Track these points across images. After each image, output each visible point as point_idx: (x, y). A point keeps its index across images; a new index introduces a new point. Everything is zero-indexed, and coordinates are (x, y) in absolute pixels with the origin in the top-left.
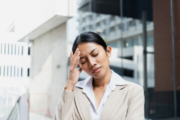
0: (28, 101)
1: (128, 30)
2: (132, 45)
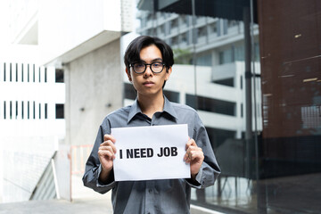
0: (69, 157)
1: (225, 33)
2: (233, 60)
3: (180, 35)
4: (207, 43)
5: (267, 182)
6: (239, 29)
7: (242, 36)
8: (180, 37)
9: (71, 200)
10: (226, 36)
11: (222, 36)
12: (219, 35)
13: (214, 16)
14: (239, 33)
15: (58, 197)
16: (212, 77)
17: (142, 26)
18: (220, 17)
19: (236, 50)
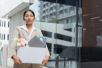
2: (72, 22)
3: (53, 13)
4: (63, 16)
5: (83, 63)
6: (74, 12)
7: (75, 14)
8: (53, 14)
9: (7, 66)
10: (70, 14)
11: (68, 14)
12: (67, 13)
14: (74, 13)
15: (2, 65)
16: (64, 28)
19: (73, 19)
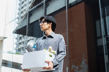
13: (32, 36)
17: (17, 42)
18: (34, 37)
